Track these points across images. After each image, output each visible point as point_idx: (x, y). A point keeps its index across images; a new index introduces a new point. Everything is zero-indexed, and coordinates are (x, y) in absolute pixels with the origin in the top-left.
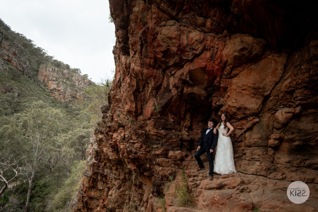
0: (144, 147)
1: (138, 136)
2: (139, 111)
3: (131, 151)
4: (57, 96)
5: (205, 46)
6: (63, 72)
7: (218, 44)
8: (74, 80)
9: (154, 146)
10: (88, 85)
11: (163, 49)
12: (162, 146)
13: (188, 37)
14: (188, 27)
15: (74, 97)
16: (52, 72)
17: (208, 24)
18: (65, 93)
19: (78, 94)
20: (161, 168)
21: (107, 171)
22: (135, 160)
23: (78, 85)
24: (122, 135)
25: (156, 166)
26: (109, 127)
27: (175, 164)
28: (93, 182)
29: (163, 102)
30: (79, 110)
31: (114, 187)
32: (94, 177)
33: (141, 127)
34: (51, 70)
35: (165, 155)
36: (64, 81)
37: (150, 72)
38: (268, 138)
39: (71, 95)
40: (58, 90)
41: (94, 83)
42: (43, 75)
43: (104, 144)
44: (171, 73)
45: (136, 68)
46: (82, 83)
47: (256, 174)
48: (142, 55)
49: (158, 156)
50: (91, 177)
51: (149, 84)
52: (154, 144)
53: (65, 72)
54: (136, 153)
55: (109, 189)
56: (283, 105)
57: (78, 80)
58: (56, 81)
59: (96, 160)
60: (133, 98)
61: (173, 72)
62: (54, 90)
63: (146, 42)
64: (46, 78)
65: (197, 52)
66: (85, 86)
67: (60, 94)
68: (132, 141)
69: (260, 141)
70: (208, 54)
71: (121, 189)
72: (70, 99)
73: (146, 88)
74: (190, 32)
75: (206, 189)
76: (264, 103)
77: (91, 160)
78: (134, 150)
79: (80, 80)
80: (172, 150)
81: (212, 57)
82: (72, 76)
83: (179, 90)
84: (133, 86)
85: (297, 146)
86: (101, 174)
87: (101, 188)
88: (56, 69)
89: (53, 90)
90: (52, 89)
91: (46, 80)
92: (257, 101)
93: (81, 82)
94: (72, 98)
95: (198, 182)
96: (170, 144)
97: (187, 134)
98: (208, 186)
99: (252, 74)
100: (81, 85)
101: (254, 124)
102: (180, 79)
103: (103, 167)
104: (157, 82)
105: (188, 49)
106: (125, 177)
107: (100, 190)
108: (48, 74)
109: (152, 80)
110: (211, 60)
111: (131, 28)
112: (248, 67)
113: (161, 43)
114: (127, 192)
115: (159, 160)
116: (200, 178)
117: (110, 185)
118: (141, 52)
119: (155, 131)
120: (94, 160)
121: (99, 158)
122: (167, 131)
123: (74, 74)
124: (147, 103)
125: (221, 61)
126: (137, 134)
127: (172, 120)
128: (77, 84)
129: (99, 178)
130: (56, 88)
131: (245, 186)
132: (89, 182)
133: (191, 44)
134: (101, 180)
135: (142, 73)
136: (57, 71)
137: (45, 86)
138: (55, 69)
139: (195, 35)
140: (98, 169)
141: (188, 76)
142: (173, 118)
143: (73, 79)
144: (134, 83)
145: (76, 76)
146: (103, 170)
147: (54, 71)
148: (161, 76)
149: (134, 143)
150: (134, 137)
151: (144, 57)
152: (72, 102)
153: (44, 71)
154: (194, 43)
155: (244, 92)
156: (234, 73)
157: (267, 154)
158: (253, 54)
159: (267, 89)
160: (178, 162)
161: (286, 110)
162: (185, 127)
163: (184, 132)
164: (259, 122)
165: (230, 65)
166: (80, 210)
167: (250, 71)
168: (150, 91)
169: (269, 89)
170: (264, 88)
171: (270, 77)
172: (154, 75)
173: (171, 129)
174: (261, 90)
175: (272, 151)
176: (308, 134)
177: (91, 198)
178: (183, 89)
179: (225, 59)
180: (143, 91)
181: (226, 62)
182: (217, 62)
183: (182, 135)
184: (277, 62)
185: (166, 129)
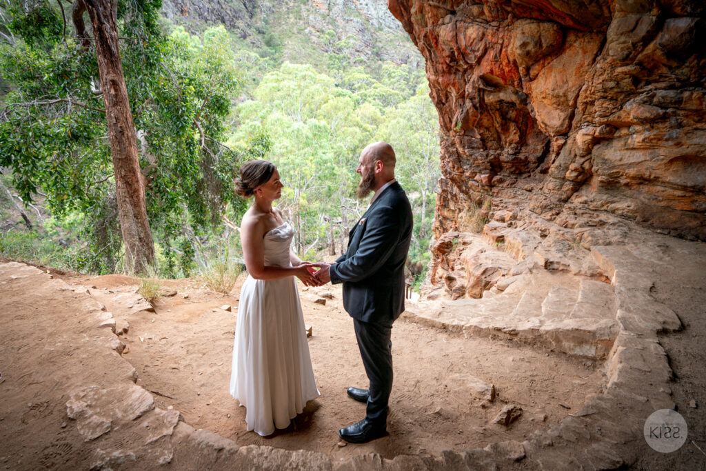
0: (456, 167)
1: (451, 154)
2: (448, 126)
3: (447, 171)
5: (486, 45)
7: (502, 38)
9: (465, 167)
11: (448, 53)
12: (470, 167)
13: (465, 35)
14: (464, 22)
17: (486, 12)
20: (472, 193)
21: (455, 190)
22: (452, 181)
25: (470, 190)
27: (483, 189)
28: (444, 201)
29: (462, 115)
31: (465, 210)
32: (444, 195)
33: (452, 144)
35: (474, 177)
37: (446, 80)
38: (567, 168)
45: (431, 77)
47: (533, 211)
48: (433, 62)
49: (469, 178)
50: (441, 195)
51: (450, 93)
52: (465, 163)
54: (450, 174)
55: (460, 211)
56: (588, 122)
59: (444, 175)
61: (469, 78)
63: (431, 47)
65: (480, 54)
69: (556, 171)
70: (492, 55)
73: (450, 98)
74: (467, 28)
75: (495, 220)
76: (571, 117)
78: (449, 170)
80: (480, 172)
81: (495, 57)
83: (477, 100)
84: (434, 97)
85: (601, 182)
86: (450, 193)
87: (453, 209)
92: (561, 114)
95: (495, 213)
96: (478, 166)
97: (511, 152)
98: (496, 218)
99: (553, 74)
101: (560, 147)
103: (451, 185)
104: (459, 90)
105: (468, 51)
109: (452, 88)
110: (497, 61)
111: (415, 32)
112: (549, 63)
115: (470, 183)
117: (460, 206)
118: (431, 59)
119: (462, 150)
120: (441, 175)
122: (473, 151)
124: (455, 114)
125: (509, 61)
126: (449, 152)
127: (480, 137)
129: (449, 197)
131: (513, 221)
132: (440, 200)
133: (469, 44)
134: (452, 199)
135: (439, 83)
139: (473, 31)
140: (446, 187)
141: (480, 83)
142: (480, 134)
144: (434, 94)
146: (452, 189)
148: (462, 81)
149: (448, 162)
150: (446, 156)
151: (436, 63)
154: (472, 43)
155: (545, 101)
156: (532, 73)
157: (560, 189)
158: (544, 46)
159: (569, 98)
160: (486, 188)
161: (590, 129)
162: (510, 144)
163: (506, 150)
164: (565, 144)
165: (521, 64)
166: (438, 229)
167: (551, 69)
168: (454, 101)
169: (571, 96)
170: (565, 95)
171: (574, 78)
172: (452, 81)
173: (479, 148)
174: (562, 99)
175: (568, 186)
176: (614, 167)
177: (445, 218)
178: (482, 100)
179: (511, 59)
180: (447, 102)
181: (515, 61)
182: (504, 63)
183: (499, 155)
184: (585, 52)
185: (473, 148)
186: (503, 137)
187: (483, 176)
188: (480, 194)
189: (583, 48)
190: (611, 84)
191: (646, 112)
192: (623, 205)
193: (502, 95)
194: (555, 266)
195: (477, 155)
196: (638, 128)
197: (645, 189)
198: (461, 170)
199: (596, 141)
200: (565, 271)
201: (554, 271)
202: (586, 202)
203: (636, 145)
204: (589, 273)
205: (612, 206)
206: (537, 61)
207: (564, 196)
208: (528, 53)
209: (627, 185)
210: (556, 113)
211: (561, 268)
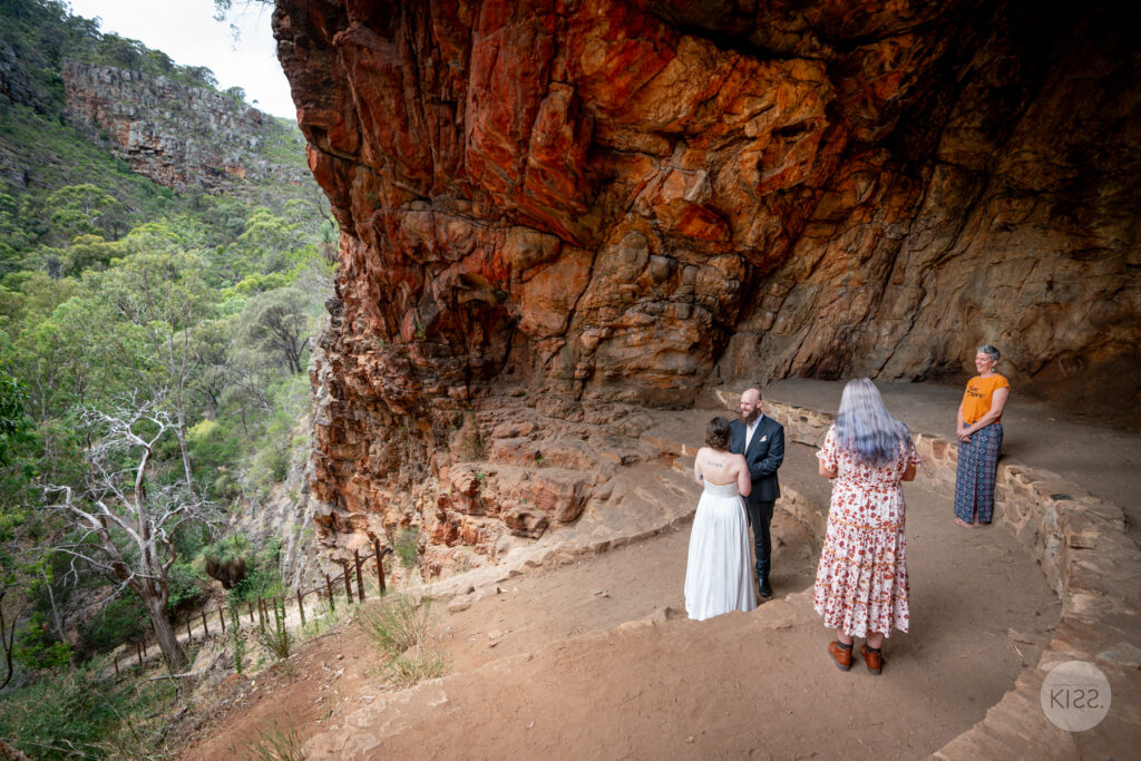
0: (410, 384)
1: (399, 367)
2: (393, 330)
3: (391, 390)
4: (157, 174)
5: (475, 244)
6: (151, 84)
7: (495, 239)
8: (200, 113)
9: (426, 381)
10: (252, 125)
11: (413, 243)
12: (437, 380)
13: (447, 230)
14: (445, 214)
15: (215, 173)
16: (112, 83)
17: (476, 210)
18: (182, 159)
19: (227, 160)
20: (440, 412)
21: (358, 414)
22: (400, 402)
23: (219, 128)
24: (373, 363)
25: (433, 409)
26: (348, 345)
27: (460, 405)
28: (337, 435)
29: (428, 318)
30: (241, 213)
31: (378, 439)
32: (338, 426)
33: (401, 354)
34: (108, 78)
35: (444, 392)
36: (167, 115)
37: (399, 273)
38: (574, 368)
39: (203, 166)
40: (157, 152)
41: (271, 120)
42: (84, 99)
43: (344, 369)
44: (433, 272)
45: (375, 269)
46: (228, 120)
47: (554, 416)
48: (381, 250)
49: (433, 395)
50: (331, 427)
51: (401, 289)
52: (426, 377)
53: (161, 85)
54: (399, 393)
55: (369, 443)
56: (589, 325)
57: (214, 111)
58: (140, 118)
59: (335, 397)
60: (378, 311)
61: (436, 273)
62: (142, 151)
63: (384, 233)
64: (99, 108)
65: (465, 252)
66: (242, 132)
67: (166, 166)
68: (389, 375)
69: (564, 373)
70: (482, 254)
71: (390, 441)
72: (202, 178)
73: (398, 295)
74: (450, 221)
75: (499, 437)
76: (569, 319)
77: (324, 395)
78: (396, 389)
79: (222, 111)
80: (453, 385)
81: (487, 257)
82: (191, 98)
83: (450, 300)
84: (375, 295)
85: (608, 376)
86: (349, 420)
87: (354, 442)
88: (127, 75)
89: (138, 152)
90: (133, 149)
91: (100, 116)
92: (560, 317)
93: (225, 117)
94: (210, 176)
95: (490, 429)
96: (449, 378)
97: (478, 355)
98: (501, 434)
99: (550, 280)
100: (229, 127)
101: (560, 348)
102: (448, 286)
103: (350, 408)
104: (415, 285)
105: (450, 247)
106: (393, 421)
107: (353, 446)
108: (100, 95)
109: (406, 283)
110: (488, 261)
111: (355, 208)
112: (544, 269)
113: (409, 236)
114: (401, 445)
115: (436, 400)
116: (493, 423)
117: (369, 437)
118: (379, 246)
119: (423, 360)
120: (330, 398)
121: (339, 392)
122: (442, 360)
123: (196, 90)
124: (404, 316)
125: (502, 263)
126: (395, 365)
127: (447, 342)
128: (214, 127)
129: (347, 426)
130: (147, 146)
131: (538, 433)
132: (330, 435)
133: (454, 239)
134: (352, 429)
135: (387, 277)
136: (132, 80)
137: (105, 138)
138: (119, 73)
139: (458, 227)
140: (341, 412)
141: (459, 281)
142: (448, 338)
143: (195, 107)
144: (377, 290)
145: (205, 96)
146: (352, 414)
147: (117, 79)
148: (420, 276)
149: (394, 378)
150: (391, 370)
151: (386, 252)
152: (213, 187)
153: (83, 80)
154: (457, 238)
155: (542, 304)
156: (525, 276)
157: (572, 389)
158: (545, 254)
159: (569, 302)
160: (464, 402)
161: (592, 332)
162: (475, 345)
163: (472, 353)
164: (565, 345)
165: (516, 268)
166: (322, 481)
167: (547, 275)
168: (405, 297)
169: (571, 301)
170: (565, 300)
171: (572, 285)
172: (408, 276)
173: (448, 356)
174: (562, 303)
175: (578, 385)
176: (618, 362)
177: (339, 460)
178: (455, 299)
179: (506, 261)
180: (393, 300)
181: (510, 264)
182: (496, 265)
183: (469, 360)
184: (580, 264)
185: (441, 356)
186: (468, 339)
187: (460, 389)
188: (455, 412)
189: (577, 260)
190: (617, 296)
191: (645, 319)
192: (630, 393)
193: (477, 295)
194: (629, 460)
195: (448, 364)
196: (635, 330)
197: (639, 376)
198: (417, 386)
199: (601, 341)
200: (637, 461)
201: (629, 464)
202: (598, 397)
203: (635, 343)
204: (656, 455)
205: (620, 395)
206: (532, 266)
207: (577, 396)
208: (529, 259)
209: (628, 376)
210: (555, 316)
211: (633, 459)
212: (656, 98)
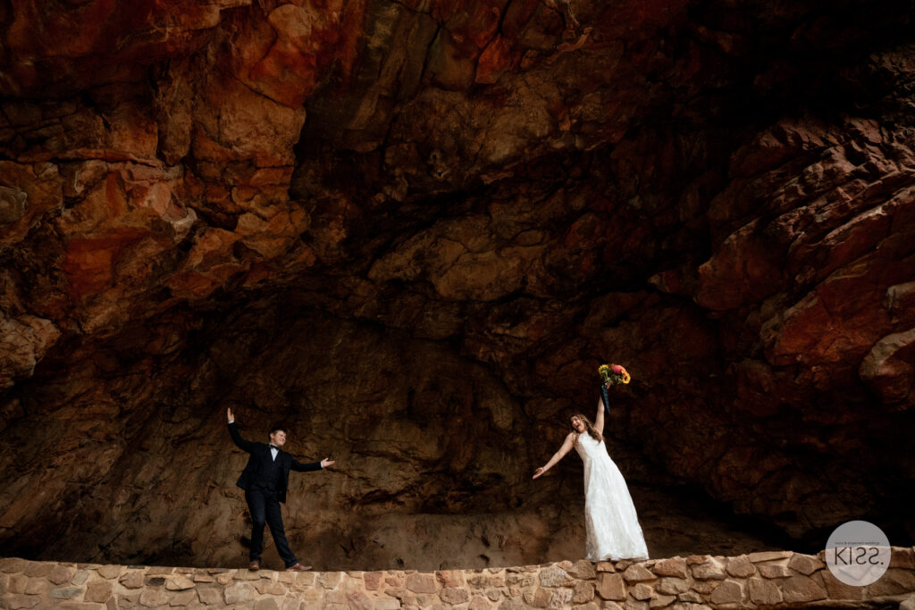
212: (251, 112)
